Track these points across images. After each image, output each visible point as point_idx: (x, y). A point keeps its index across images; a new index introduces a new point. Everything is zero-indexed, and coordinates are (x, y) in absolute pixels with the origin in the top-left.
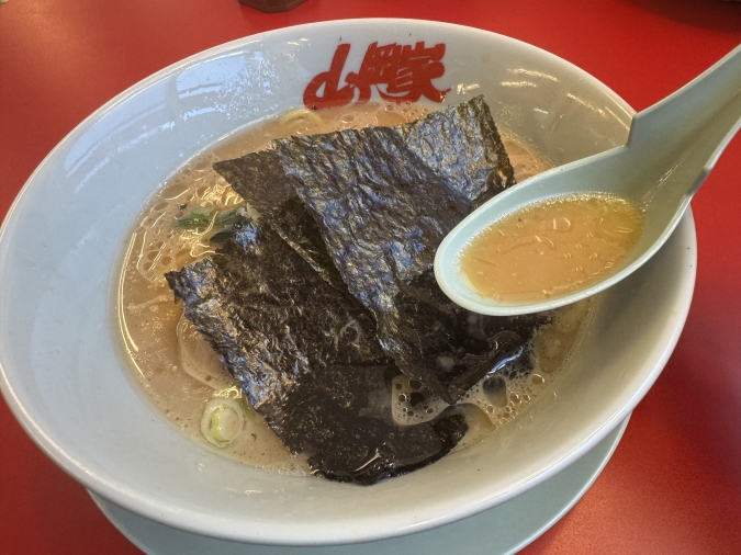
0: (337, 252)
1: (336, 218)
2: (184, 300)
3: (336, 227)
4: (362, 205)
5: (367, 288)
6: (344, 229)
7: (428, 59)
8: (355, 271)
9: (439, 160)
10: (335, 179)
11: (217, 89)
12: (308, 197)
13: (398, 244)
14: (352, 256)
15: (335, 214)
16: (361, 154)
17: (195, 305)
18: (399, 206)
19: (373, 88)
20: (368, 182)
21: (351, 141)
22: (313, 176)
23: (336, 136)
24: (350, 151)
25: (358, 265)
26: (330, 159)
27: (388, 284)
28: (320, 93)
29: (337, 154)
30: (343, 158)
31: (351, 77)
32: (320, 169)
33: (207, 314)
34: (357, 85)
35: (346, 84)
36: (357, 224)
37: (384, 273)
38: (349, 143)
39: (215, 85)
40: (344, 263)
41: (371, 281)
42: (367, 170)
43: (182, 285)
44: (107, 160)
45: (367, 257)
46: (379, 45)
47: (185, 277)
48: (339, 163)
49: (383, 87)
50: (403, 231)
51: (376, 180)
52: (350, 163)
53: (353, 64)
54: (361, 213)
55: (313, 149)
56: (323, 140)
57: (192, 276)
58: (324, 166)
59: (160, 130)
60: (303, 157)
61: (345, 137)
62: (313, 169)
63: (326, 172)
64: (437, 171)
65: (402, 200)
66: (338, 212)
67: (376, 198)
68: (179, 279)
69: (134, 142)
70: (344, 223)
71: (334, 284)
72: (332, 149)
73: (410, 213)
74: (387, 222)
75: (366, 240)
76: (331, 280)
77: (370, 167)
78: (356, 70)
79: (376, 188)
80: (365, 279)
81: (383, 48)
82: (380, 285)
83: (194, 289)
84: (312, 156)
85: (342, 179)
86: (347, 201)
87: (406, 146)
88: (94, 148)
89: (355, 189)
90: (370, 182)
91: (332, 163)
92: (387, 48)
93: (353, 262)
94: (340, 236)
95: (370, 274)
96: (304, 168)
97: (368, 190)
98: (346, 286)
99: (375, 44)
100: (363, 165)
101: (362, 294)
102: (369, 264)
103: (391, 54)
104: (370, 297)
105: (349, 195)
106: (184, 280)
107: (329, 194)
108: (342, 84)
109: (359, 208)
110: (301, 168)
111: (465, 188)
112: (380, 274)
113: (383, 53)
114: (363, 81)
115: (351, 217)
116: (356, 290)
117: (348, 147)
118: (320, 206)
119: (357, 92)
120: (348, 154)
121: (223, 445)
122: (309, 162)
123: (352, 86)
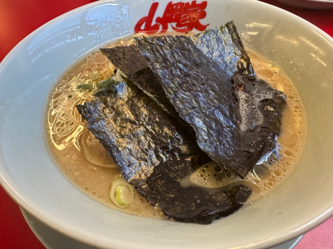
0: (171, 96)
1: (167, 79)
2: (87, 120)
3: (168, 83)
4: (179, 73)
5: (189, 114)
6: (172, 85)
7: (198, 9)
8: (181, 106)
9: (212, 54)
10: (165, 60)
11: (93, 23)
12: (154, 68)
13: (200, 93)
14: (178, 98)
15: (167, 77)
16: (176, 48)
17: (93, 123)
18: (197, 75)
19: (169, 25)
20: (180, 62)
21: (171, 41)
22: (154, 57)
23: (163, 38)
24: (171, 46)
25: (182, 103)
26: (162, 49)
27: (198, 112)
28: (143, 27)
29: (164, 47)
30: (167, 49)
31: (158, 20)
32: (157, 54)
33: (99, 128)
34: (161, 23)
35: (156, 23)
36: (178, 82)
37: (196, 107)
38: (170, 42)
39: (92, 21)
40: (175, 101)
41: (190, 111)
42: (180, 56)
43: (85, 112)
44: (40, 55)
45: (186, 99)
46: (173, 3)
47: (86, 108)
48: (166, 51)
49: (174, 24)
50: (201, 87)
51: (184, 61)
52: (171, 52)
53: (160, 13)
54: (179, 77)
55: (153, 44)
56: (157, 40)
57: (90, 107)
58: (159, 52)
59: (65, 42)
60: (149, 47)
61: (168, 39)
62: (154, 54)
63: (160, 56)
64: (211, 59)
65: (197, 72)
66: (168, 76)
67: (185, 70)
68: (84, 109)
69: (53, 47)
70: (172, 82)
71: (170, 112)
72: (162, 44)
73: (202, 79)
74: (192, 82)
75: (184, 90)
76: (168, 110)
77: (180, 55)
78: (161, 16)
79: (185, 65)
80: (187, 110)
81: (175, 4)
82: (195, 113)
83: (92, 114)
84: (153, 47)
85: (168, 60)
86: (172, 71)
87: (195, 46)
88: (34, 49)
89: (175, 65)
90: (181, 62)
91: (163, 52)
92: (177, 4)
93: (179, 101)
94: (171, 88)
95: (188, 107)
96: (150, 53)
97: (181, 66)
98: (178, 113)
99: (171, 3)
100: (178, 53)
101: (186, 117)
102: (187, 102)
103: (179, 7)
104: (190, 119)
105: (173, 68)
106: (86, 110)
107: (163, 67)
108: (154, 23)
109: (178, 74)
110: (149, 52)
111: (225, 68)
112: (193, 108)
113: (175, 7)
114: (164, 21)
115: (175, 79)
116: (183, 115)
117: (169, 44)
118: (160, 72)
119: (161, 27)
120: (170, 48)
121: (124, 206)
122: (152, 50)
123: (158, 24)
